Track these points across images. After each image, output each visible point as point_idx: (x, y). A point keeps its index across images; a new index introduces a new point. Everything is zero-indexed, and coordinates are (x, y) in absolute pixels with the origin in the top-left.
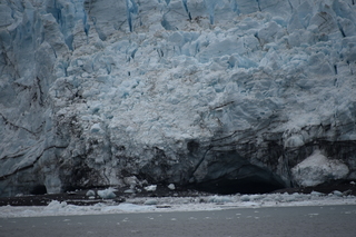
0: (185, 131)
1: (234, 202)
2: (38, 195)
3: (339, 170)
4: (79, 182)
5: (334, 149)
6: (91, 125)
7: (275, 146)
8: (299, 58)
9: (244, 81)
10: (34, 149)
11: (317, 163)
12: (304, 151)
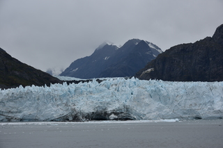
0: (92, 111)
1: (93, 122)
2: (68, 120)
3: (116, 117)
4: (76, 118)
5: (115, 114)
6: (78, 110)
7: (106, 113)
8: (109, 100)
9: (101, 103)
10: (65, 113)
11: (113, 116)
12: (111, 114)
